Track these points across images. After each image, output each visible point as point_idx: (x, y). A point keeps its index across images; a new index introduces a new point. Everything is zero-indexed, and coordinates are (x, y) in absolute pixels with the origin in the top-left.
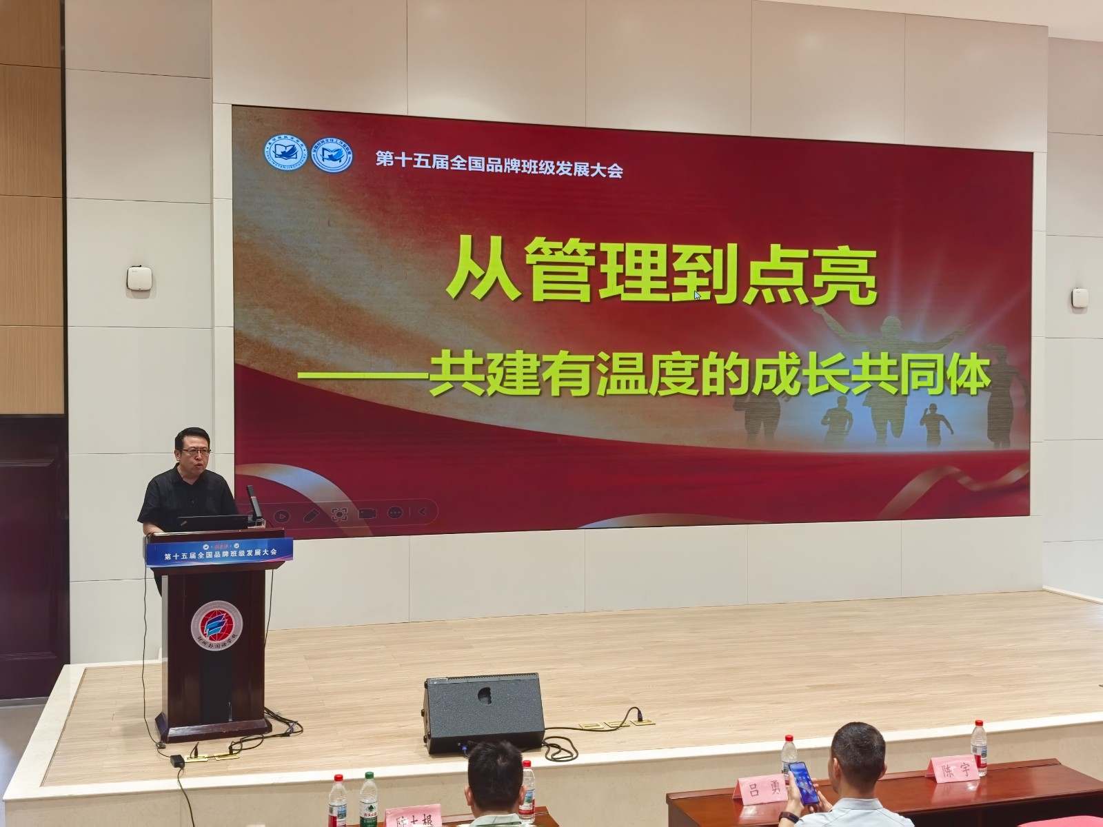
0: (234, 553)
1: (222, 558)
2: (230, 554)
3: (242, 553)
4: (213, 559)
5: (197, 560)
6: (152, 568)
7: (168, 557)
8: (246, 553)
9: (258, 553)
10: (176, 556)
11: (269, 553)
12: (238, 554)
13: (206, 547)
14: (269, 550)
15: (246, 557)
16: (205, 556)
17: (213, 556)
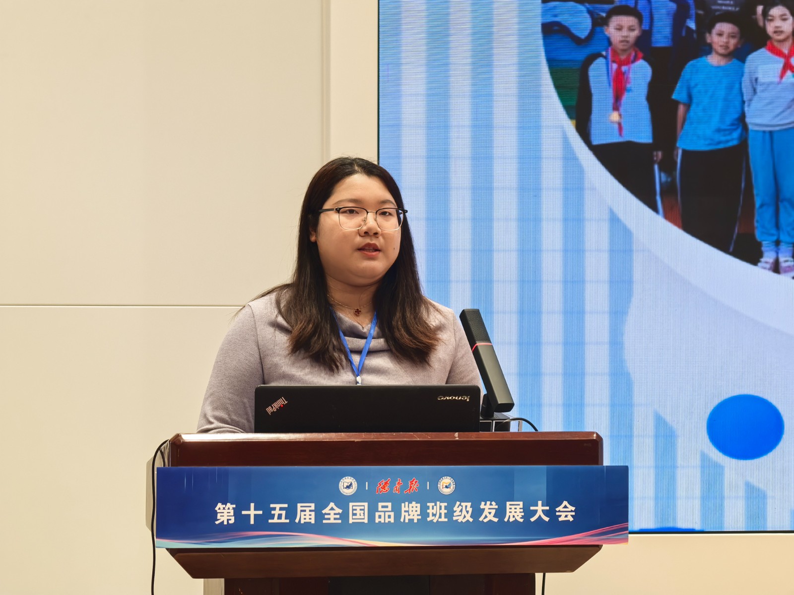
0: (437, 511)
1: (399, 527)
2: (424, 513)
3: (463, 512)
4: (372, 527)
5: (319, 527)
6: (173, 552)
7: (225, 513)
8: (477, 512)
9: (514, 512)
10: (252, 512)
11: (551, 513)
12: (450, 513)
13: (347, 484)
14: (553, 503)
15: (476, 525)
16: (344, 516)
17: (371, 517)
